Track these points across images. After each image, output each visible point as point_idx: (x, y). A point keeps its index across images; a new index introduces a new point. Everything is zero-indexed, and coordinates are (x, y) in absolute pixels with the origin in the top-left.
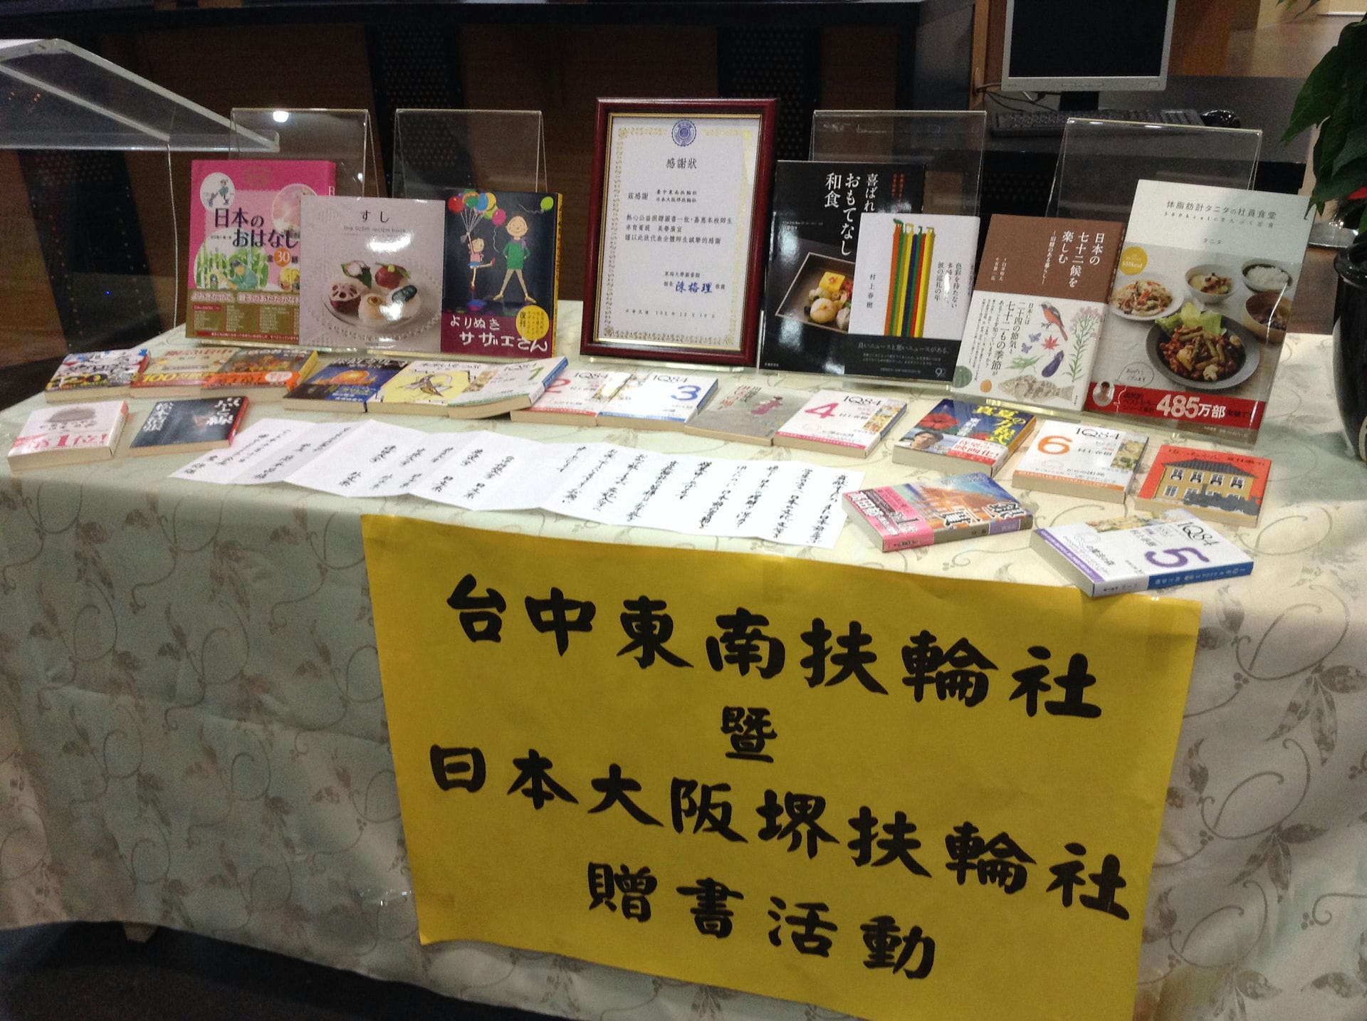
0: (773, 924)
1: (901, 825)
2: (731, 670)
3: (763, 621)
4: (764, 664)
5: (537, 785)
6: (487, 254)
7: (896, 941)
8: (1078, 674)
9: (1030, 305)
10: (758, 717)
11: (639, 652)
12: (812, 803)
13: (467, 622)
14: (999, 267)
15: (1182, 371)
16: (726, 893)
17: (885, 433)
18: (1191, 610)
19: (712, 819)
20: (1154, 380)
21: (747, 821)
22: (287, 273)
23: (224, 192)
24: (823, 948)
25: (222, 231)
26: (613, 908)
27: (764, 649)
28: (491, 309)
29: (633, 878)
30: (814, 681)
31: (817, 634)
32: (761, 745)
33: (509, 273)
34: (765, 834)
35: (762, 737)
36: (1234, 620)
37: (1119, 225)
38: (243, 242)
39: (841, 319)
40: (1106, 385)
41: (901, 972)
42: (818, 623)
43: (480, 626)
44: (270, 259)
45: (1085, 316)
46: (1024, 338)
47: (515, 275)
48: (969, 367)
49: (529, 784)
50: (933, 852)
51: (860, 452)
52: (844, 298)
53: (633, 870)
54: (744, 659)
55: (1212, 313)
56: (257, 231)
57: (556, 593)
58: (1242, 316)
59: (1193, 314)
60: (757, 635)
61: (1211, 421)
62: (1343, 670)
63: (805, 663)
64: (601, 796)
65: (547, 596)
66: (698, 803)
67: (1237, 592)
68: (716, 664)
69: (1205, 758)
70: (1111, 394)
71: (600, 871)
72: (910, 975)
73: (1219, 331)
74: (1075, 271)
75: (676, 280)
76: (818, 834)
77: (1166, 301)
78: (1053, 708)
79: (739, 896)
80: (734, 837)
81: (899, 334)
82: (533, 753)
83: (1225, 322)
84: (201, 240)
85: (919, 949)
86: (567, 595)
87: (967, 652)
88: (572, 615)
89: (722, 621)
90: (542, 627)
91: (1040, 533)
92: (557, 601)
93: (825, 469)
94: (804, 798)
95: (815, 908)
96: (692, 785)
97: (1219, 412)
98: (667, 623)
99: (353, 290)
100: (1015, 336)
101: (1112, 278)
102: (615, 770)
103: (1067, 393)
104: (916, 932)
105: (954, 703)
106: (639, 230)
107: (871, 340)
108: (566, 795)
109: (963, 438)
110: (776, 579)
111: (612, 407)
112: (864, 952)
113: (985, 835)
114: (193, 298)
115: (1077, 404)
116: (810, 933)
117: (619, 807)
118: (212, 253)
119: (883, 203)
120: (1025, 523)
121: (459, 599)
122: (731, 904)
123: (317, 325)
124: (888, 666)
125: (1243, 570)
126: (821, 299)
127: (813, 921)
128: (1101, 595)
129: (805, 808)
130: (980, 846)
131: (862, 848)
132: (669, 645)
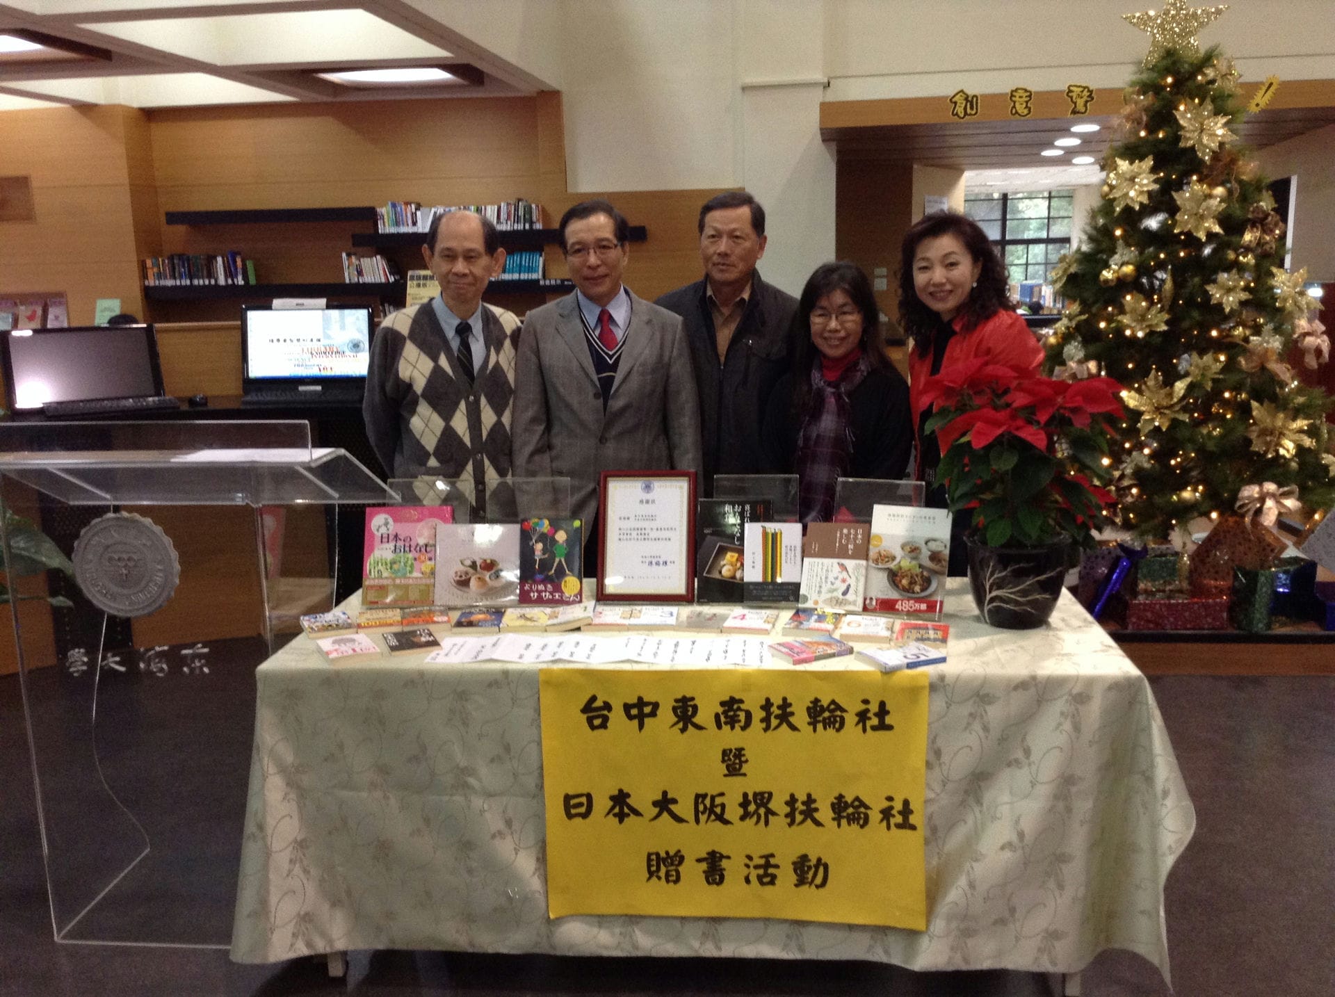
0: (746, 871)
1: (810, 800)
2: (726, 728)
3: (741, 701)
4: (742, 723)
5: (621, 809)
6: (544, 551)
7: (810, 868)
8: (883, 711)
9: (832, 563)
10: (739, 752)
11: (681, 725)
12: (766, 795)
13: (590, 721)
14: (815, 547)
15: (905, 590)
16: (722, 857)
17: (774, 625)
18: (923, 675)
19: (716, 814)
20: (893, 595)
21: (733, 812)
22: (427, 566)
23: (386, 524)
24: (773, 878)
25: (385, 545)
26: (659, 878)
27: (742, 716)
28: (547, 580)
29: (671, 858)
30: (766, 729)
31: (767, 705)
32: (741, 767)
33: (557, 560)
34: (742, 818)
35: (741, 763)
36: (942, 678)
37: (867, 525)
38: (398, 550)
39: (738, 575)
40: (871, 599)
41: (813, 887)
42: (768, 700)
43: (597, 722)
44: (415, 559)
45: (857, 567)
46: (831, 578)
47: (560, 561)
48: (806, 593)
49: (617, 810)
50: (825, 813)
51: (766, 632)
52: (739, 564)
53: (672, 853)
54: (732, 722)
55: (914, 562)
56: (407, 544)
57: (640, 699)
58: (927, 562)
59: (906, 563)
60: (739, 709)
61: (920, 611)
62: (987, 695)
63: (762, 721)
64: (657, 810)
65: (635, 701)
66: (708, 806)
67: (941, 668)
68: (719, 727)
69: (940, 743)
70: (874, 603)
71: (654, 857)
72: (817, 887)
73: (918, 571)
74: (851, 546)
75: (648, 560)
76: (770, 812)
77: (894, 558)
78: (874, 728)
79: (728, 857)
80: (726, 822)
81: (770, 580)
82: (621, 791)
83: (920, 566)
84: (372, 550)
85: (821, 869)
86: (646, 699)
87: (836, 706)
88: (647, 710)
89: (723, 704)
90: (630, 717)
91: (859, 653)
92: (641, 703)
93: (753, 640)
94: (762, 794)
95: (768, 857)
96: (704, 796)
97: (923, 607)
98: (695, 708)
99: (467, 573)
100: (826, 578)
101: (868, 550)
102: (665, 793)
103: (854, 603)
104: (819, 860)
105: (831, 731)
106: (625, 535)
107: (756, 584)
108: (637, 813)
109: (812, 623)
110: (748, 680)
111: (633, 621)
112: (794, 878)
113: (849, 799)
114: (366, 582)
115: (860, 609)
116: (766, 873)
117: (665, 815)
118: (378, 558)
119: (754, 519)
120: (851, 651)
121: (587, 708)
122: (724, 863)
123: (445, 593)
124: (800, 717)
125: (943, 660)
126: (726, 566)
127: (767, 865)
128: (888, 672)
129: (763, 799)
130: (847, 805)
131: (792, 815)
132: (696, 720)
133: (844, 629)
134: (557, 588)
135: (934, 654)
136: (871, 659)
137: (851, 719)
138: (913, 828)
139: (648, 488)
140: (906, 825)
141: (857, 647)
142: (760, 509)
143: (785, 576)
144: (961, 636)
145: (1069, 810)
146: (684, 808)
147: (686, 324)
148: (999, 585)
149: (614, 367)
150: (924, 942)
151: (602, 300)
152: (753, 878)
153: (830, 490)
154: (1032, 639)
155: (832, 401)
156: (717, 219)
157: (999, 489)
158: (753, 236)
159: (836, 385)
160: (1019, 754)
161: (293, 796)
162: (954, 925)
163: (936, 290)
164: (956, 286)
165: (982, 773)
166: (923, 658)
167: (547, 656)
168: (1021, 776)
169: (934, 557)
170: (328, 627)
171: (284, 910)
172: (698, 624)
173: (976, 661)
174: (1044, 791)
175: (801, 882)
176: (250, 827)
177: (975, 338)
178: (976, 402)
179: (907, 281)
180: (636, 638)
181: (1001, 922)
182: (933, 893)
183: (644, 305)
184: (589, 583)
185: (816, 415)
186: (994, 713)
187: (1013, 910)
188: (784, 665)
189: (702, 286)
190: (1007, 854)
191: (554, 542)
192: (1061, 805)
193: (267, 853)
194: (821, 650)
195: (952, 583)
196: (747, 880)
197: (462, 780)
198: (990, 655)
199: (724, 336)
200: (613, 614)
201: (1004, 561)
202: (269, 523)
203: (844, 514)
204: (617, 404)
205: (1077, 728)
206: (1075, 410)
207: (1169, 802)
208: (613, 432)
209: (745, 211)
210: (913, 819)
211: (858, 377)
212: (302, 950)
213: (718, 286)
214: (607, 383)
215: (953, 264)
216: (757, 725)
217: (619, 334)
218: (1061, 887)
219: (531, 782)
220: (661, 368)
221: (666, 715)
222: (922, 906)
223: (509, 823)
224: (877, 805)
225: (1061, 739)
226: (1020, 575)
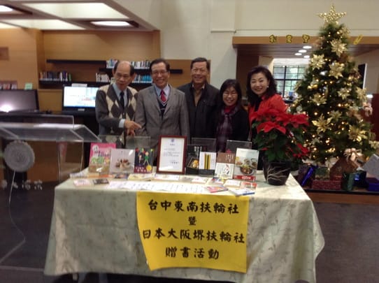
0: (195, 253)
1: (214, 233)
2: (190, 211)
3: (195, 203)
4: (195, 209)
5: (159, 234)
6: (142, 158)
7: (213, 253)
8: (236, 208)
9: (224, 165)
10: (194, 218)
11: (177, 209)
13: (151, 207)
14: (220, 160)
15: (245, 173)
16: (188, 249)
17: (206, 182)
18: (248, 197)
19: (186, 236)
20: (241, 174)
21: (192, 236)
22: (108, 161)
23: (97, 148)
24: (202, 256)
25: (96, 154)
26: (169, 256)
27: (195, 207)
28: (143, 166)
30: (202, 211)
31: (202, 205)
32: (194, 222)
33: (145, 160)
34: (194, 238)
36: (253, 198)
37: (235, 154)
38: (100, 156)
39: (197, 167)
40: (235, 175)
42: (203, 203)
43: (153, 208)
44: (105, 158)
45: (232, 166)
46: (224, 169)
48: (217, 173)
50: (218, 237)
51: (204, 184)
52: (198, 164)
53: (173, 248)
54: (192, 209)
55: (248, 165)
56: (102, 154)
58: (251, 164)
59: (245, 165)
60: (194, 205)
61: (249, 179)
62: (266, 204)
63: (201, 209)
64: (169, 234)
65: (164, 201)
66: (184, 233)
67: (253, 195)
68: (188, 210)
69: (252, 218)
71: (168, 249)
72: (215, 259)
73: (249, 167)
74: (230, 160)
75: (172, 162)
76: (202, 236)
77: (242, 164)
78: (233, 212)
79: (190, 249)
80: (189, 239)
81: (206, 168)
82: (159, 229)
84: (92, 155)
85: (217, 254)
87: (222, 205)
88: (168, 204)
89: (189, 203)
90: (163, 206)
91: (230, 190)
92: (166, 202)
93: (200, 185)
94: (200, 230)
95: (201, 249)
96: (183, 231)
98: (182, 204)
99: (119, 163)
100: (222, 169)
101: (235, 161)
102: (172, 229)
103: (230, 176)
104: (216, 251)
105: (220, 213)
106: (166, 154)
107: (202, 170)
108: (163, 235)
109: (217, 181)
110: (197, 197)
111: (166, 179)
112: (209, 256)
113: (225, 233)
114: (90, 165)
115: (232, 178)
116: (200, 254)
117: (172, 236)
118: (94, 158)
119: (203, 151)
120: (227, 190)
121: (150, 203)
122: (189, 251)
123: (112, 169)
124: (212, 209)
125: (254, 193)
126: (194, 165)
127: (201, 252)
128: (238, 196)
129: (200, 232)
130: (225, 235)
131: (208, 238)
132: (182, 208)
133: (226, 183)
134: (145, 169)
135: (251, 191)
136: (233, 192)
137: (226, 209)
138: (243, 242)
139: (173, 141)
140: (241, 241)
141: (229, 188)
142: (205, 148)
143: (211, 167)
144: (260, 187)
145: (289, 239)
146: (177, 234)
147: (186, 96)
148: (271, 172)
149: (165, 107)
150: (246, 276)
151: (162, 87)
152: (197, 256)
153: (225, 144)
154: (280, 189)
155: (227, 119)
156: (196, 65)
157: (272, 145)
158: (206, 70)
159: (228, 114)
160: (275, 222)
161: (64, 226)
162: (254, 272)
163: (257, 88)
164: (263, 87)
165: (264, 227)
166: (247, 192)
167: (140, 188)
168: (275, 228)
169: (254, 164)
170: (78, 177)
171: (60, 259)
172: (185, 181)
173: (263, 194)
174: (281, 233)
175: (211, 257)
176: (51, 234)
177: (268, 101)
178: (267, 119)
179: (249, 85)
180: (166, 183)
181: (268, 271)
182: (249, 261)
183: (174, 89)
184: (155, 168)
185: (222, 122)
186: (268, 209)
187: (272, 268)
188: (207, 193)
189: (190, 84)
190: (271, 251)
191: (145, 155)
192: (286, 237)
193: (56, 242)
194: (219, 189)
195: (258, 172)
196: (195, 256)
197: (113, 223)
198: (268, 193)
199: (197, 99)
200: (161, 177)
201: (273, 166)
202: (62, 147)
203: (228, 151)
204: (165, 117)
205: (291, 214)
206: (294, 123)
207: (317, 237)
208: (165, 125)
209: (205, 63)
210: (243, 240)
211: (234, 112)
212: (65, 272)
213: (195, 84)
214: (163, 111)
215: (262, 81)
216: (199, 210)
217: (167, 98)
218: (285, 261)
219: (133, 224)
220: (179, 108)
221: (173, 206)
222: (245, 265)
223: (126, 236)
224: (233, 235)
225: (287, 218)
226: (277, 170)
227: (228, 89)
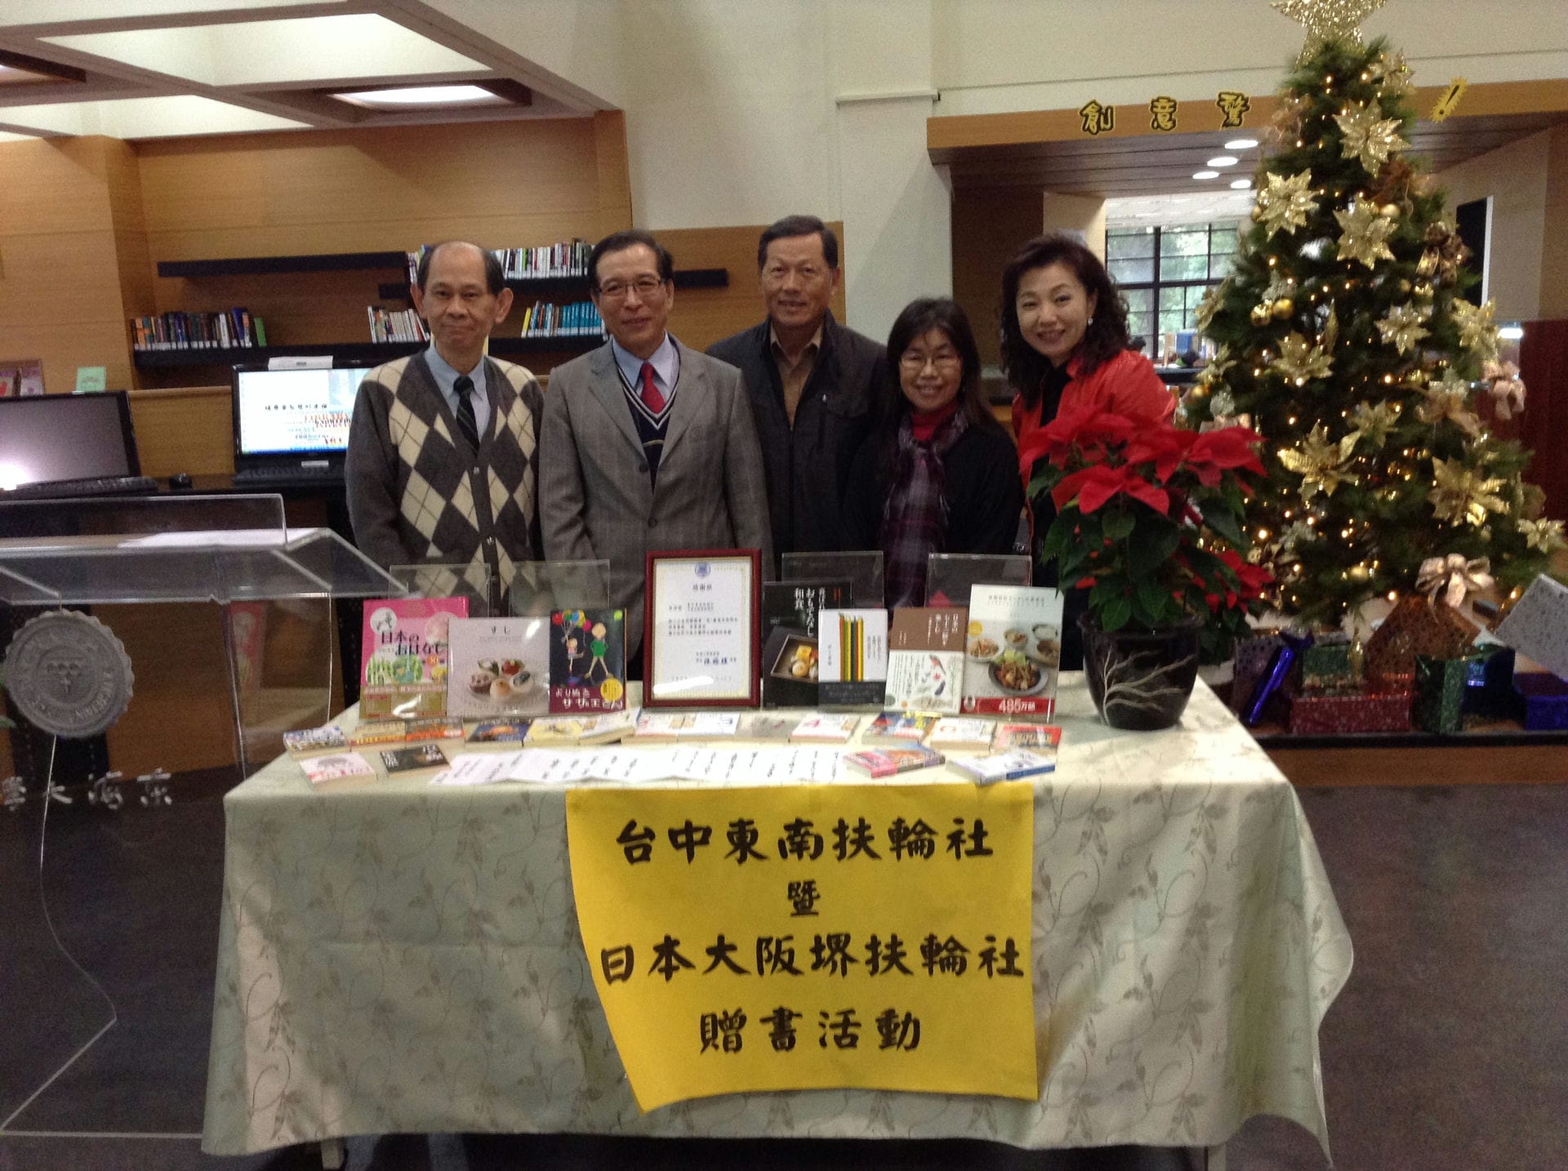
0: (821, 1032)
1: (895, 943)
2: (793, 857)
3: (810, 824)
4: (812, 850)
5: (669, 962)
6: (579, 649)
7: (897, 1026)
8: (979, 832)
9: (923, 657)
10: (809, 887)
11: (738, 854)
12: (843, 938)
13: (628, 852)
14: (903, 637)
15: (1009, 686)
16: (791, 1015)
17: (853, 733)
18: (1028, 787)
19: (782, 962)
20: (995, 693)
21: (804, 960)
22: (438, 670)
23: (388, 620)
24: (854, 1039)
25: (387, 646)
26: (716, 1047)
27: (811, 842)
28: (583, 684)
29: (731, 1020)
30: (841, 857)
31: (841, 829)
32: (811, 904)
33: (595, 660)
34: (815, 966)
35: (811, 900)
36: (1049, 790)
37: (965, 610)
38: (403, 652)
39: (812, 673)
40: (970, 699)
41: (902, 1048)
42: (841, 822)
43: (637, 853)
44: (424, 662)
45: (954, 660)
46: (922, 675)
47: (598, 662)
48: (893, 694)
49: (663, 963)
50: (913, 958)
51: (842, 741)
52: (812, 661)
53: (731, 1013)
54: (799, 849)
55: (1019, 654)
56: (414, 645)
57: (688, 824)
58: (1034, 652)
59: (1011, 655)
60: (807, 833)
61: (1028, 712)
62: (1103, 810)
63: (835, 847)
64: (711, 959)
65: (682, 825)
66: (774, 952)
67: (1048, 778)
68: (784, 855)
69: (1048, 870)
70: (974, 702)
71: (709, 1020)
72: (907, 1048)
73: (1025, 663)
74: (945, 636)
75: (704, 658)
76: (847, 958)
77: (996, 649)
78: (969, 853)
79: (799, 1015)
80: (796, 972)
81: (849, 678)
82: (667, 938)
83: (1027, 658)
84: (371, 651)
85: (911, 1027)
86: (695, 823)
87: (923, 828)
88: (697, 836)
89: (787, 828)
90: (677, 846)
91: (951, 763)
92: (689, 828)
93: (827, 750)
94: (838, 936)
95: (846, 1013)
96: (769, 941)
97: (1032, 706)
98: (755, 834)
99: (486, 678)
100: (916, 675)
101: (965, 639)
102: (721, 938)
103: (950, 704)
104: (908, 1015)
105: (918, 858)
106: (676, 628)
107: (831, 684)
108: (688, 964)
109: (898, 728)
110: (817, 798)
111: (684, 731)
112: (879, 1039)
113: (942, 940)
114: (365, 691)
115: (957, 710)
116: (845, 1033)
117: (722, 965)
118: (379, 661)
119: (831, 605)
120: (942, 761)
121: (626, 837)
122: (795, 1023)
123: (459, 703)
124: (881, 842)
125: (1051, 769)
126: (797, 665)
127: (846, 1023)
128: (985, 784)
129: (839, 942)
130: (939, 948)
131: (873, 962)
132: (757, 847)
133: (936, 735)
134: (596, 693)
135: (1040, 761)
136: (965, 771)
137: (941, 842)
138: (1020, 973)
139: (703, 571)
140: (1010, 970)
141: (949, 755)
142: (837, 594)
143: (870, 672)
144: (1075, 741)
145: (1205, 947)
146: (745, 956)
148: (1119, 677)
149: (662, 434)
150: (1037, 1113)
151: (643, 350)
152: (830, 1039)
153: (922, 569)
154: (1160, 742)
155: (921, 466)
156: (781, 249)
157: (1117, 564)
158: (825, 269)
159: (927, 445)
160: (1144, 881)
161: (272, 951)
162: (1072, 1091)
163: (1045, 331)
164: (1068, 324)
165: (1100, 905)
166: (1026, 767)
167: (577, 774)
168: (1147, 908)
169: (1044, 646)
170: (316, 746)
171: (265, 1089)
172: (764, 733)
173: (1090, 769)
174: (1175, 926)
175: (887, 1043)
176: (221, 988)
177: (1095, 383)
178: (1087, 459)
179: (1010, 320)
180: (686, 749)
181: (1127, 1086)
182: (1046, 1052)
183: (695, 357)
184: (634, 688)
185: (904, 480)
186: (1113, 831)
187: (1141, 1072)
188: (862, 779)
189: (762, 332)
190: (1132, 1003)
191: (591, 637)
192: (1195, 941)
193: (243, 1021)
194: (905, 761)
195: (1065, 678)
196: (823, 1042)
197: (476, 925)
198: (1108, 762)
199: (792, 392)
200: (661, 723)
201: (1123, 650)
202: (243, 627)
203: (939, 598)
204: (667, 477)
205: (1211, 847)
206: (1204, 465)
207: (1323, 935)
208: (664, 513)
209: (815, 240)
210: (1018, 963)
211: (953, 435)
212: (288, 1138)
213: (783, 330)
214: (654, 453)
215: (1064, 299)
216: (829, 852)
217: (666, 393)
218: (1197, 1040)
219: (557, 928)
220: (719, 433)
221: (720, 842)
222: (1028, 1065)
223: (534, 978)
224: (976, 948)
225: (1193, 862)
226: (1142, 666)
227: (919, 343)
